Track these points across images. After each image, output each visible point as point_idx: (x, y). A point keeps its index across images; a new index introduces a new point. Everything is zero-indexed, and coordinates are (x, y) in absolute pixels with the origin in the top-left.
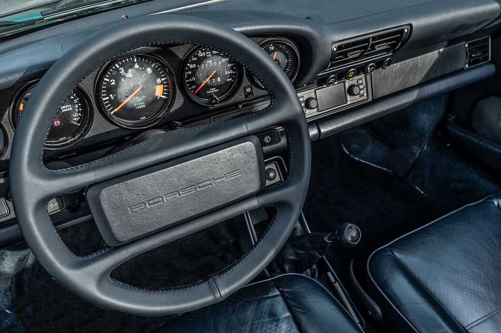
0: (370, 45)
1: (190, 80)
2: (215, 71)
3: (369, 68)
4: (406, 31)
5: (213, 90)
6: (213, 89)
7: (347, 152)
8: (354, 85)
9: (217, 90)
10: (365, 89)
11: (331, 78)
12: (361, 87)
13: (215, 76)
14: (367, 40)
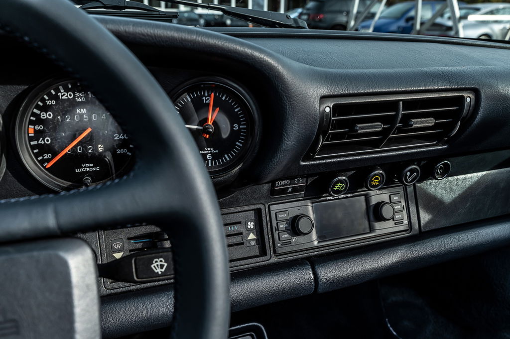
0: (400, 116)
1: (41, 142)
2: (89, 130)
3: (408, 174)
4: (468, 100)
5: (88, 167)
6: (87, 165)
7: (395, 333)
8: (383, 202)
9: (97, 169)
10: (405, 212)
11: (338, 182)
12: (397, 207)
13: (90, 139)
14: (394, 105)
